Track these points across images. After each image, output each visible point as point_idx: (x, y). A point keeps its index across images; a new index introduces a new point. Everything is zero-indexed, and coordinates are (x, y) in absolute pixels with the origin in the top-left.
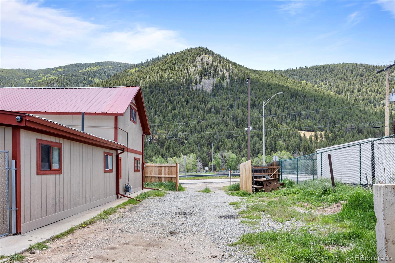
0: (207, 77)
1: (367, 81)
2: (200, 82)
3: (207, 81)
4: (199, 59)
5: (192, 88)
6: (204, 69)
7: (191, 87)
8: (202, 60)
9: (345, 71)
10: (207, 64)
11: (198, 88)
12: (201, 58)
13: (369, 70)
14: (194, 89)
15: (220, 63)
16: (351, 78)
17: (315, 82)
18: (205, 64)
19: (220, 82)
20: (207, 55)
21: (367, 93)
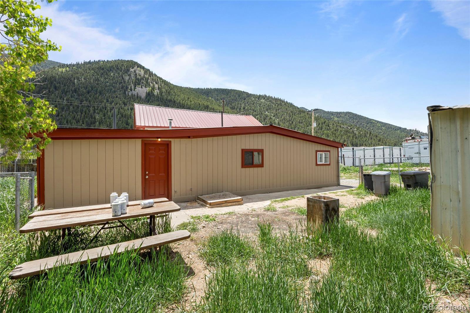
0: (140, 86)
1: (248, 103)
2: (134, 89)
3: (140, 89)
4: (132, 70)
5: (128, 93)
6: (137, 79)
7: (127, 92)
8: (135, 71)
9: (235, 94)
10: (140, 75)
11: (133, 94)
12: (134, 70)
13: (249, 96)
14: (130, 94)
15: (150, 77)
16: (239, 100)
17: (217, 99)
18: (138, 75)
19: (152, 91)
20: (139, 68)
21: (248, 110)
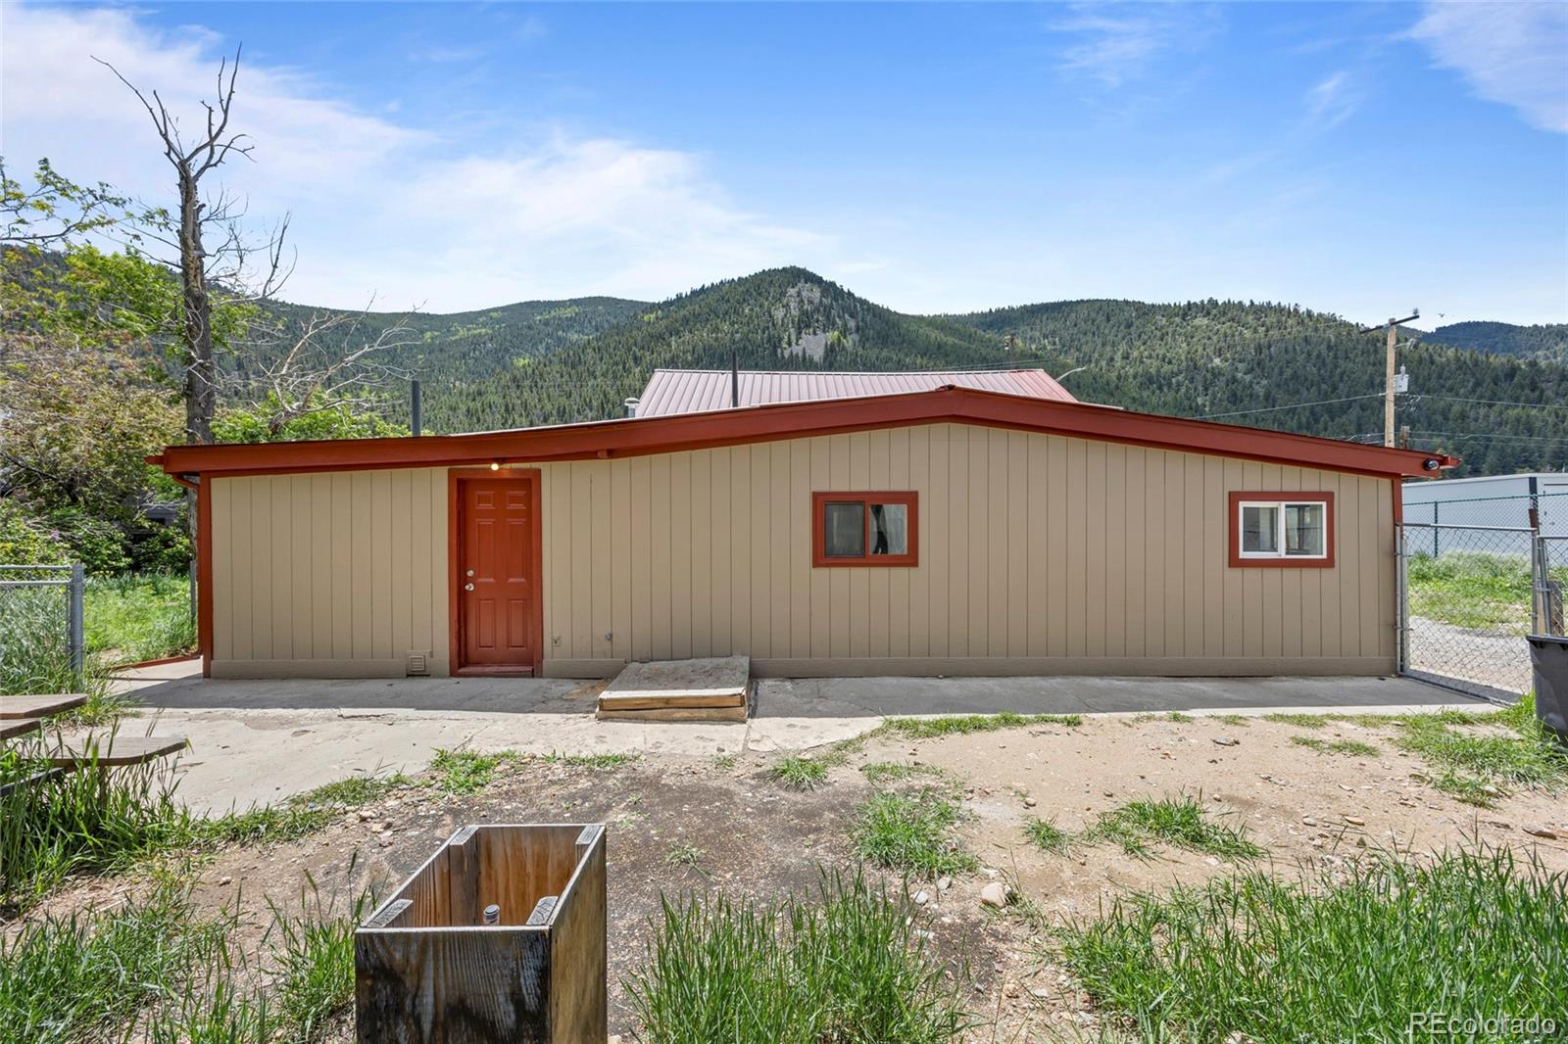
0: (811, 330)
1: (1140, 336)
2: (797, 341)
3: (811, 337)
4: (792, 291)
5: (782, 352)
6: (804, 313)
7: (779, 351)
8: (799, 294)
9: (1093, 315)
10: (811, 302)
11: (794, 353)
12: (796, 289)
13: (1145, 314)
14: (787, 354)
15: (836, 301)
16: (1107, 331)
17: (1031, 338)
18: (806, 302)
19: (839, 339)
20: (809, 284)
21: (1142, 362)
